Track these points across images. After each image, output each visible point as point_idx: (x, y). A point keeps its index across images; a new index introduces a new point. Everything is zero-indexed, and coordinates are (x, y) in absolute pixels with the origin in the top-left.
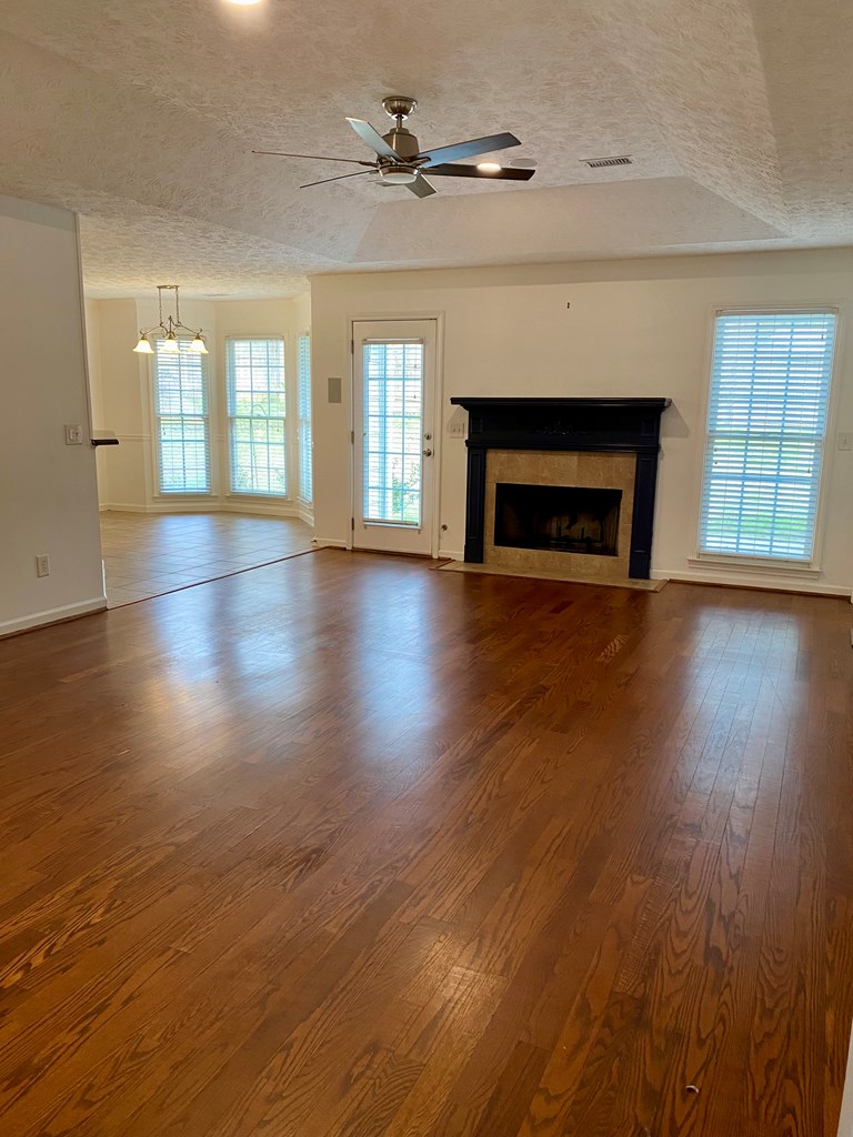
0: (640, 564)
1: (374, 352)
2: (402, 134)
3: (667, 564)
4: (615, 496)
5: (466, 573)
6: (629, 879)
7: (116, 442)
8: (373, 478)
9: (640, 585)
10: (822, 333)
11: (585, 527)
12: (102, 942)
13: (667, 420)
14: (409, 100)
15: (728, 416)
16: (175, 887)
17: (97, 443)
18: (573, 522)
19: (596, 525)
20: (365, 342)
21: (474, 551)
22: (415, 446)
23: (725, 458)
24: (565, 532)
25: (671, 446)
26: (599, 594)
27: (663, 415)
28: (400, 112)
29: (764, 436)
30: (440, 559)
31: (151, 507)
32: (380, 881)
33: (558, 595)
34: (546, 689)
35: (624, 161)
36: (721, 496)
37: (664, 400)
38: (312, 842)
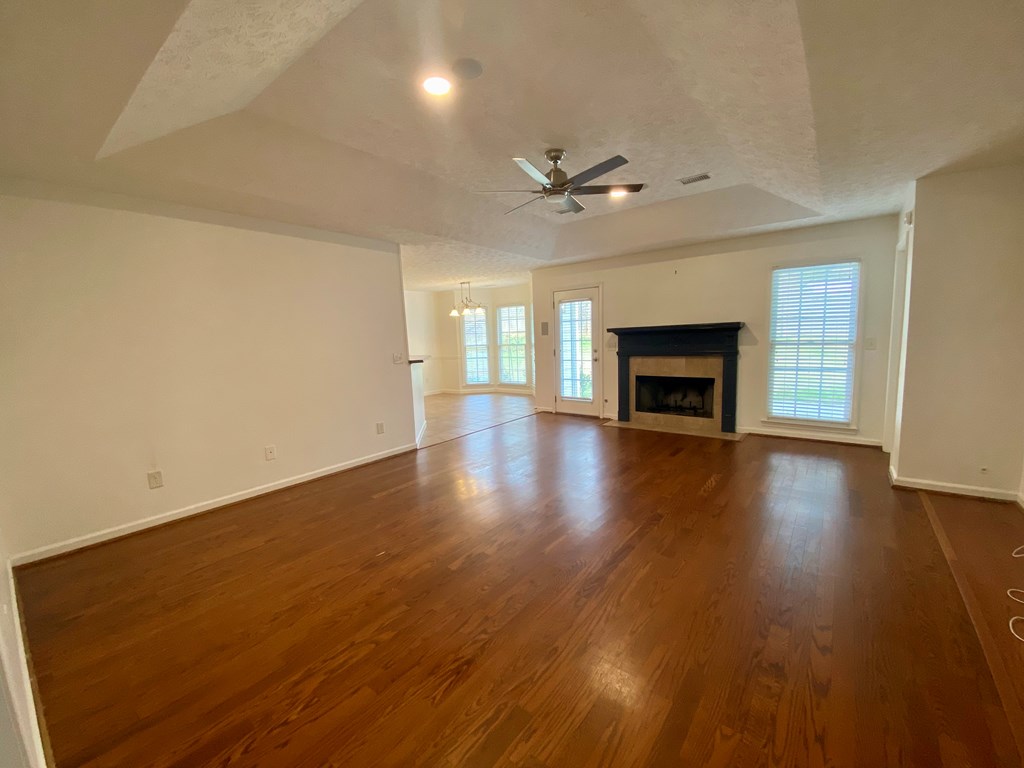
0: (729, 423)
1: (565, 307)
2: (557, 172)
3: (745, 424)
4: (711, 381)
5: (620, 429)
6: (718, 732)
7: (422, 361)
8: (567, 374)
9: (729, 436)
10: (850, 275)
11: (693, 399)
12: (285, 744)
13: (742, 335)
14: (560, 151)
15: (782, 331)
16: (359, 689)
17: (411, 362)
18: (685, 396)
19: (700, 398)
20: (560, 302)
21: (624, 414)
22: (588, 356)
23: (782, 357)
24: (679, 403)
25: (744, 350)
26: (701, 443)
27: (740, 332)
28: (556, 159)
29: (811, 343)
30: (604, 419)
31: (462, 391)
32: (506, 704)
33: (673, 444)
34: (661, 516)
35: (706, 177)
36: (780, 381)
37: (739, 323)
38: (468, 652)
